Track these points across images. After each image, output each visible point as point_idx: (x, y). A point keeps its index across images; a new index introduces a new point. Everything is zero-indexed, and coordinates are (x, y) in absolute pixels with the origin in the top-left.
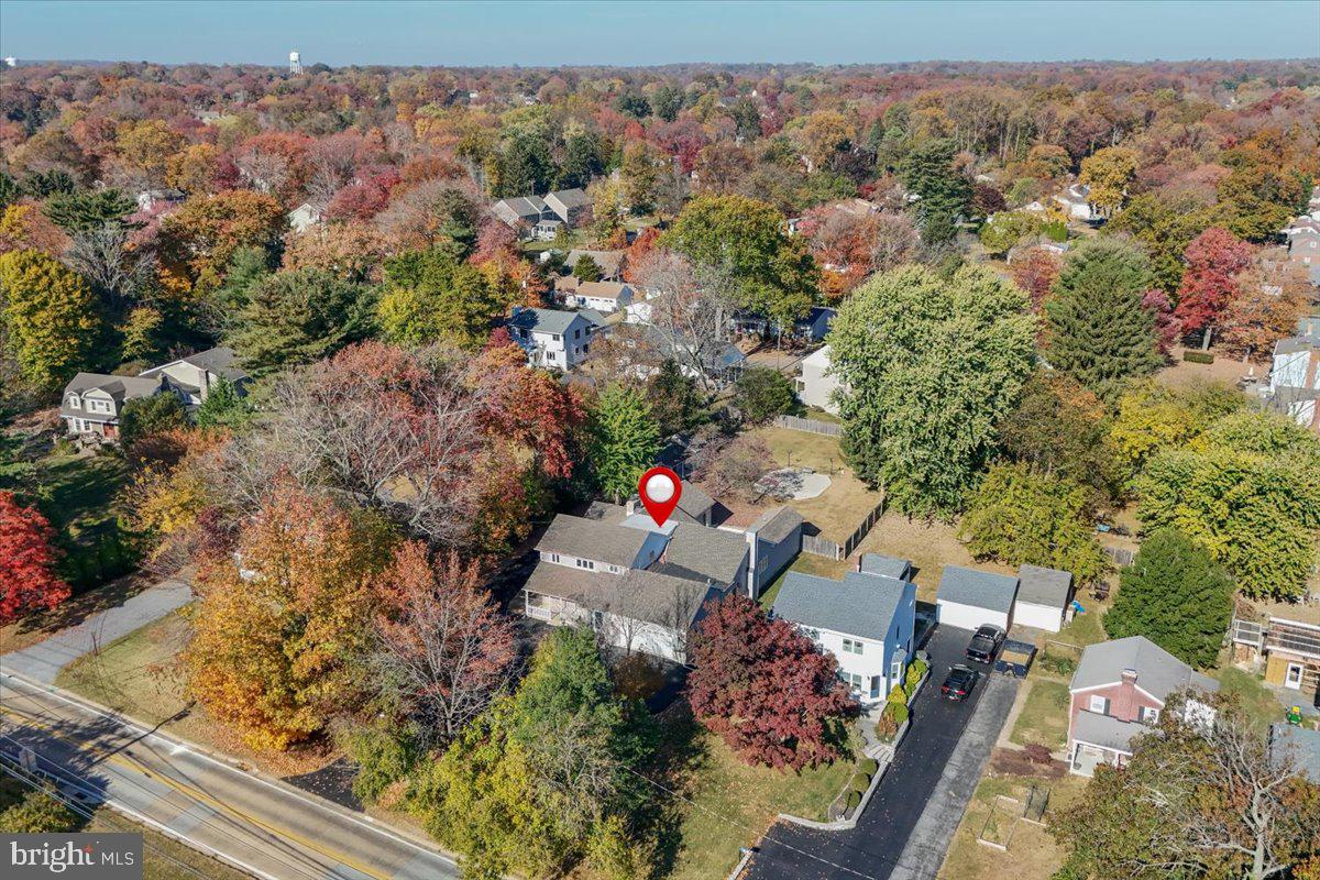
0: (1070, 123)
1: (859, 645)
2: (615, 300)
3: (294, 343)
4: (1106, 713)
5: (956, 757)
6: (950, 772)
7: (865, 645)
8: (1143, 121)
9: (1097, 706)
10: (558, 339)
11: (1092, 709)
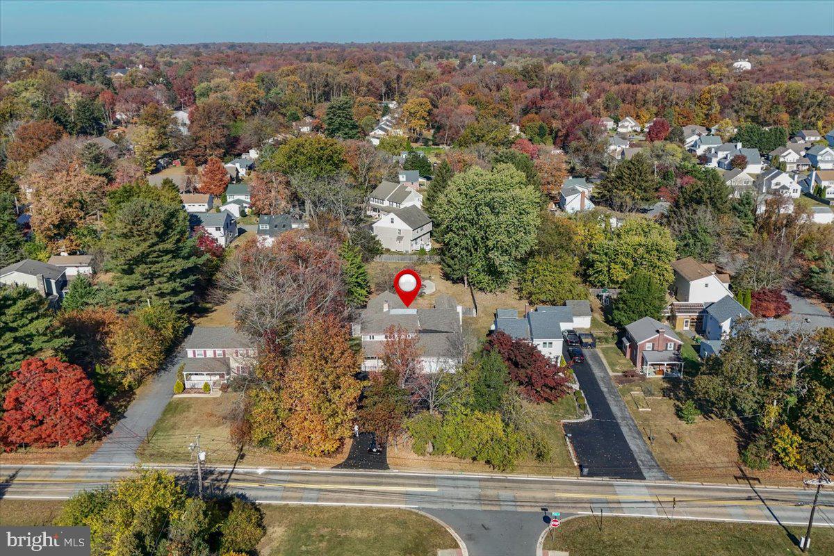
0: (368, 83)
1: (551, 343)
2: (206, 205)
3: (153, 245)
4: (653, 350)
5: (601, 384)
6: (604, 389)
7: (553, 343)
8: (395, 81)
9: (648, 347)
10: (220, 230)
11: (647, 349)
